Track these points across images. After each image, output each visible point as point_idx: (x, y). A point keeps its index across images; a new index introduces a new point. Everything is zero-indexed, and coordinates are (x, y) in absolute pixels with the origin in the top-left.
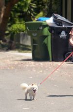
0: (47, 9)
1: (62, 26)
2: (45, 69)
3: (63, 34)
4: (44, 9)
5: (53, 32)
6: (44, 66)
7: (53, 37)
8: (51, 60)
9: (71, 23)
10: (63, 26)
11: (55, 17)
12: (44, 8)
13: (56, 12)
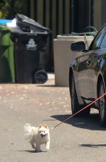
0: (8, 8)
1: (29, 31)
2: (5, 94)
3: (32, 44)
4: (3, 8)
5: (17, 40)
6: (4, 90)
7: (17, 48)
8: (14, 81)
9: (43, 28)
10: (32, 32)
11: (20, 20)
12: (4, 6)
13: (20, 11)
